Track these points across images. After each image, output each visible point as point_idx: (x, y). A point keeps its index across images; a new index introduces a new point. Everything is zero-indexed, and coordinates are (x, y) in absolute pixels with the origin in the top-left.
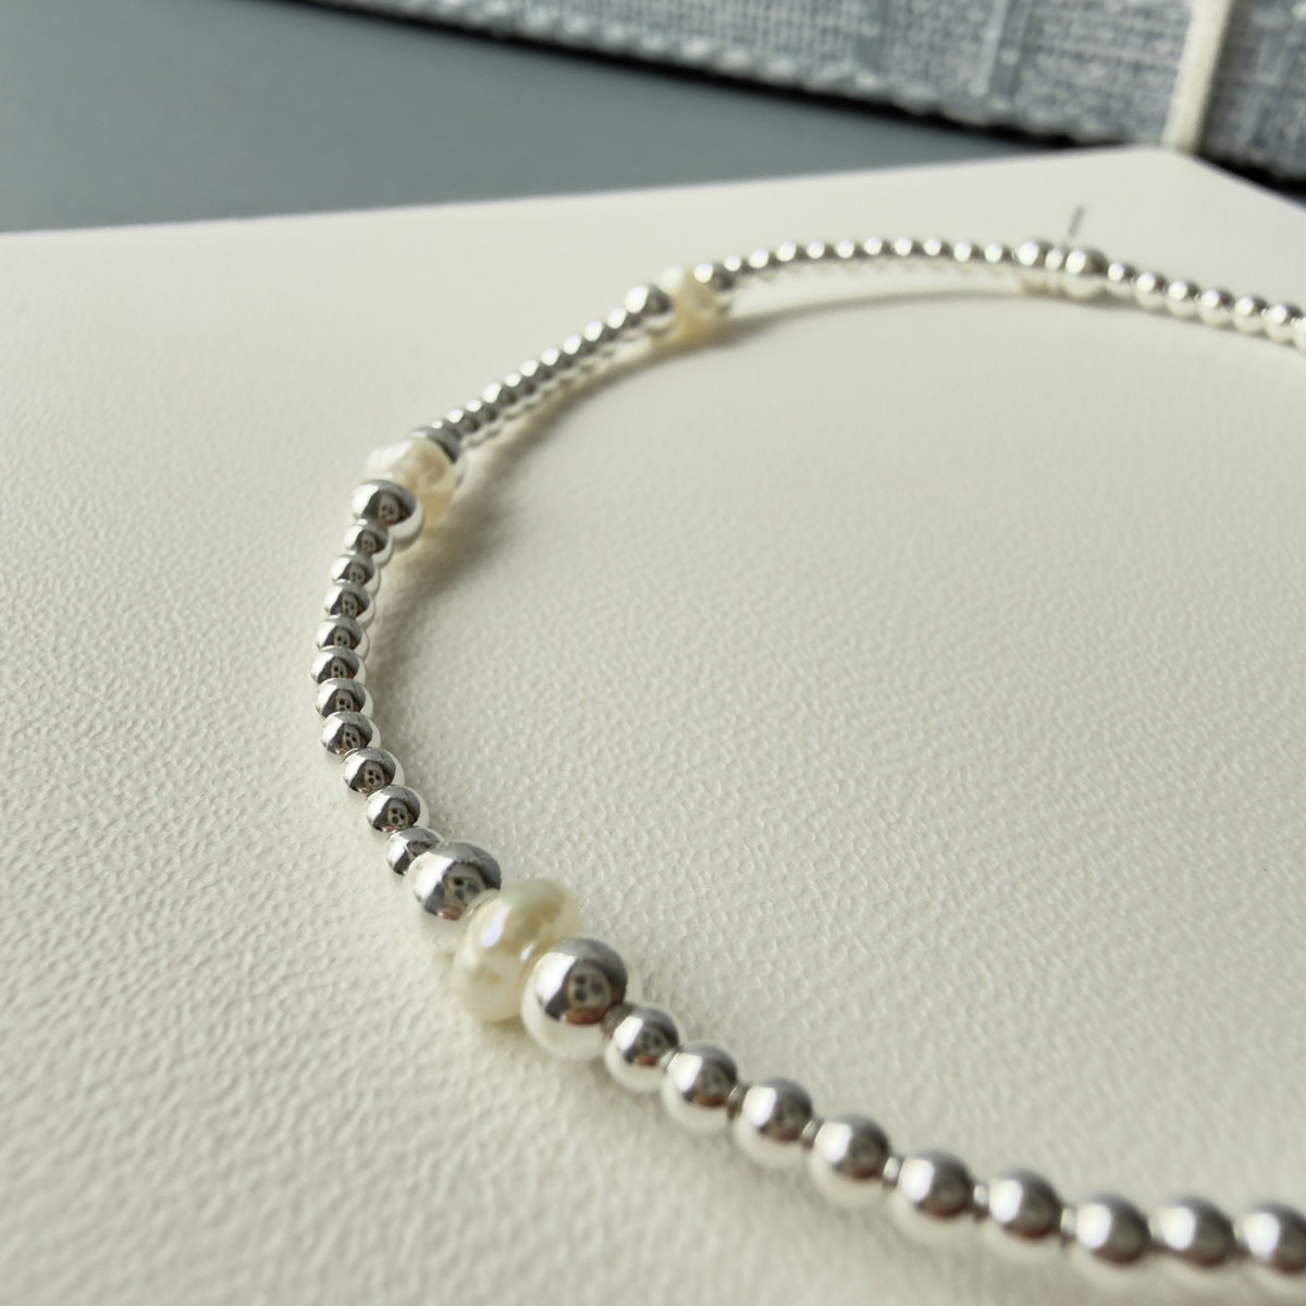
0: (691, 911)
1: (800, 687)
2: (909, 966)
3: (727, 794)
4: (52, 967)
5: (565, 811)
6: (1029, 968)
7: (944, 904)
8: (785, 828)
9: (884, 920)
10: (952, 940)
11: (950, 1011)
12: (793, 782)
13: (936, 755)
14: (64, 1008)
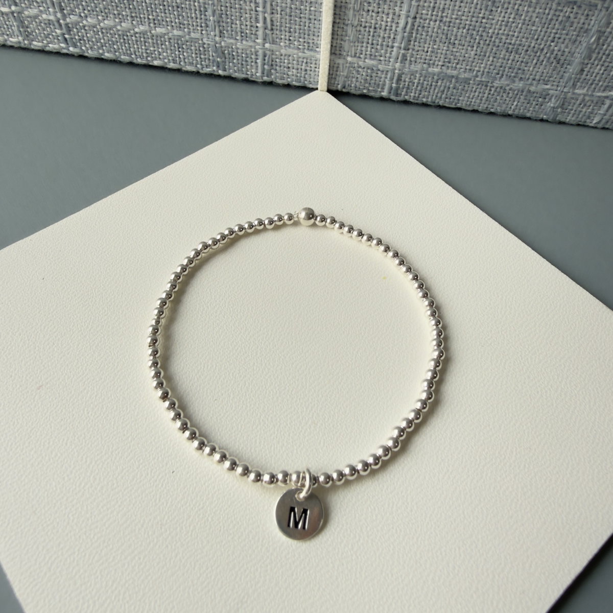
0: (278, 420)
1: (281, 360)
2: (314, 418)
3: (276, 391)
4: (185, 466)
5: (251, 405)
6: (332, 412)
7: (317, 404)
8: (288, 396)
9: (308, 411)
10: (320, 411)
11: (322, 425)
12: (286, 385)
13: (309, 369)
14: (192, 472)
